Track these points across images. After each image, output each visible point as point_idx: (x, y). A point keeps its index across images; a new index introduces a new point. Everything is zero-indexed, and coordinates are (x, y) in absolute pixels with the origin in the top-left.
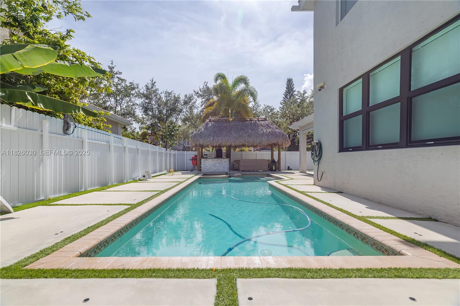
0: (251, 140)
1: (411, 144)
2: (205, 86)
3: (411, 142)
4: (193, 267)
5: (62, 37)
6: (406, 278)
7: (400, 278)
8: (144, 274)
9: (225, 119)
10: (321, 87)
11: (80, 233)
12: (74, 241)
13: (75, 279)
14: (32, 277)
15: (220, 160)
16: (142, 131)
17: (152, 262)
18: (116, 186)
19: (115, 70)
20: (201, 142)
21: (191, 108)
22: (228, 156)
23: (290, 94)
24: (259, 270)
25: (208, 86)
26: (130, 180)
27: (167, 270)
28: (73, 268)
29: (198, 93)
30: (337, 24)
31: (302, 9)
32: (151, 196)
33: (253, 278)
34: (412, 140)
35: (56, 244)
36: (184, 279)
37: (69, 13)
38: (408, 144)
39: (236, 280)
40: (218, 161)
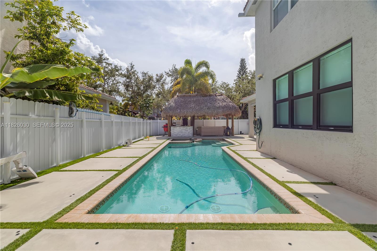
0: (210, 111)
1: (320, 128)
2: (174, 68)
3: (320, 126)
4: (160, 222)
5: (67, 45)
6: (293, 230)
7: (289, 230)
8: (130, 226)
9: (189, 95)
10: (260, 77)
11: (86, 195)
12: (83, 202)
13: (88, 230)
14: (62, 228)
15: (185, 127)
16: (124, 102)
17: (135, 218)
18: (106, 152)
19: (103, 57)
20: (171, 113)
21: (162, 85)
22: (192, 124)
23: (243, 71)
24: (202, 224)
25: (176, 67)
26: (116, 146)
27: (144, 224)
28: (86, 222)
29: (168, 73)
30: (271, 31)
31: (246, 16)
32: (132, 162)
33: (197, 229)
34: (321, 125)
35: (72, 204)
36: (154, 230)
37: (72, 27)
38: (318, 128)
39: (186, 231)
40: (184, 129)
